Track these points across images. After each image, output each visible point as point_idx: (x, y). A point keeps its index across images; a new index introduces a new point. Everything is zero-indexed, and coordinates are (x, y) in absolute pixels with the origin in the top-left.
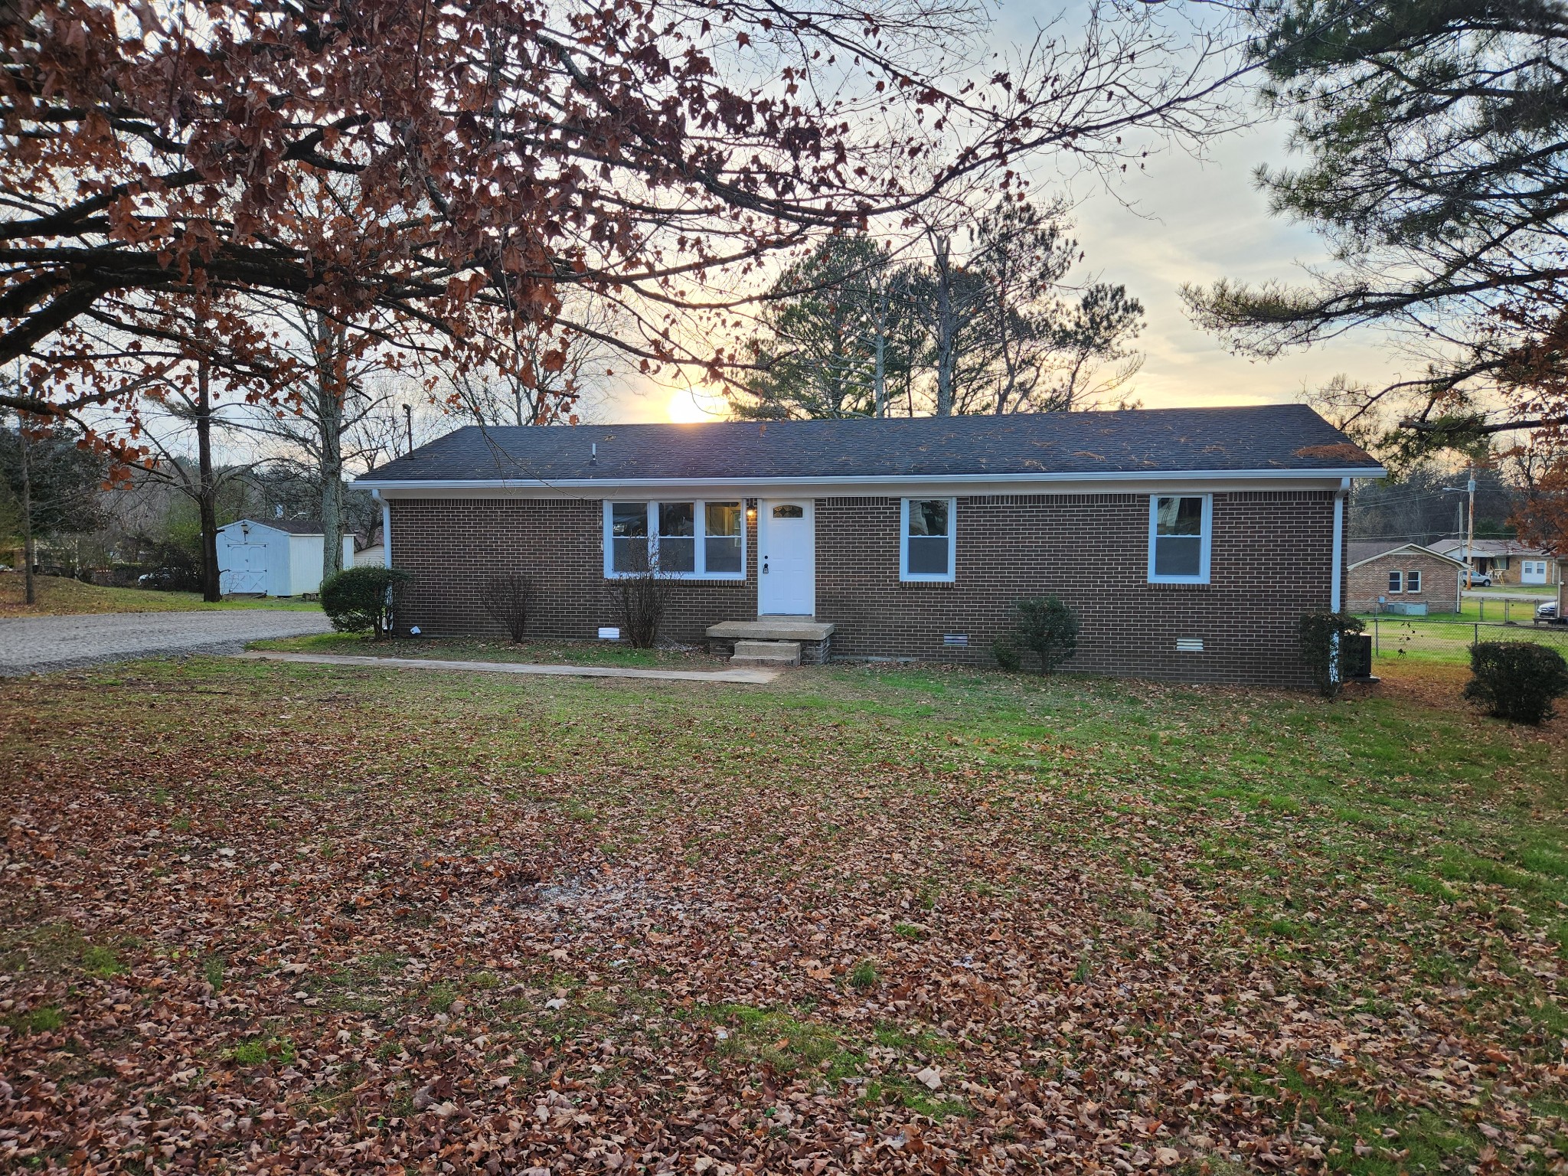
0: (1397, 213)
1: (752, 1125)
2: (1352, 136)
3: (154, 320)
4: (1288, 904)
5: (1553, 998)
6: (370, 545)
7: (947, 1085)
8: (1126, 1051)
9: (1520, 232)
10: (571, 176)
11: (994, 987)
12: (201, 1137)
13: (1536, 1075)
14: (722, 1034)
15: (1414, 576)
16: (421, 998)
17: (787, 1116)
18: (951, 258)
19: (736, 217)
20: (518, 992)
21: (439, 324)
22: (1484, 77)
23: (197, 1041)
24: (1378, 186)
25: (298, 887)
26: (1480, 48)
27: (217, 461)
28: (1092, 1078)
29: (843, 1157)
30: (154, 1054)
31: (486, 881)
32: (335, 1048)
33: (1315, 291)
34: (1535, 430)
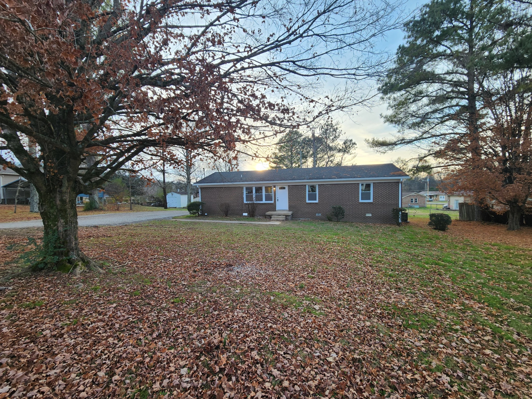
0: (411, 122)
1: (279, 317)
2: (400, 107)
3: (155, 153)
4: (392, 270)
5: (451, 290)
6: (196, 197)
7: (320, 309)
8: (358, 302)
9: (437, 126)
10: (238, 121)
11: (329, 288)
12: (168, 318)
13: (448, 307)
14: (272, 298)
15: (416, 199)
16: (210, 290)
17: (286, 315)
18: (315, 134)
19: (272, 127)
20: (230, 289)
21: (210, 151)
22: (429, 93)
23: (166, 298)
24: (407, 117)
25: (185, 267)
26: (428, 87)
27: (166, 181)
28: (351, 308)
29: (299, 324)
30: (158, 301)
31: (222, 266)
32: (194, 300)
33: (393, 139)
34: (443, 168)
